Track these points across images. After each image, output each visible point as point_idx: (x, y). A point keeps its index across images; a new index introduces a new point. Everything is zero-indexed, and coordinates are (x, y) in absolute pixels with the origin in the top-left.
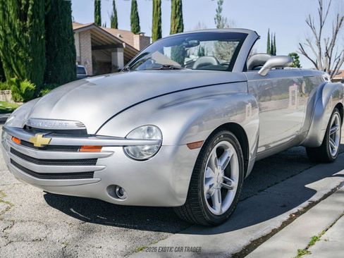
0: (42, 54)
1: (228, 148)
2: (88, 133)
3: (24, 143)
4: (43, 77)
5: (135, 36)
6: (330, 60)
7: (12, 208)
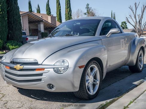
0: (6, 27)
1: (95, 67)
2: (39, 63)
3: (12, 68)
4: (6, 37)
5: (48, 16)
6: (141, 25)
7: (5, 96)
